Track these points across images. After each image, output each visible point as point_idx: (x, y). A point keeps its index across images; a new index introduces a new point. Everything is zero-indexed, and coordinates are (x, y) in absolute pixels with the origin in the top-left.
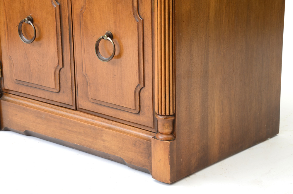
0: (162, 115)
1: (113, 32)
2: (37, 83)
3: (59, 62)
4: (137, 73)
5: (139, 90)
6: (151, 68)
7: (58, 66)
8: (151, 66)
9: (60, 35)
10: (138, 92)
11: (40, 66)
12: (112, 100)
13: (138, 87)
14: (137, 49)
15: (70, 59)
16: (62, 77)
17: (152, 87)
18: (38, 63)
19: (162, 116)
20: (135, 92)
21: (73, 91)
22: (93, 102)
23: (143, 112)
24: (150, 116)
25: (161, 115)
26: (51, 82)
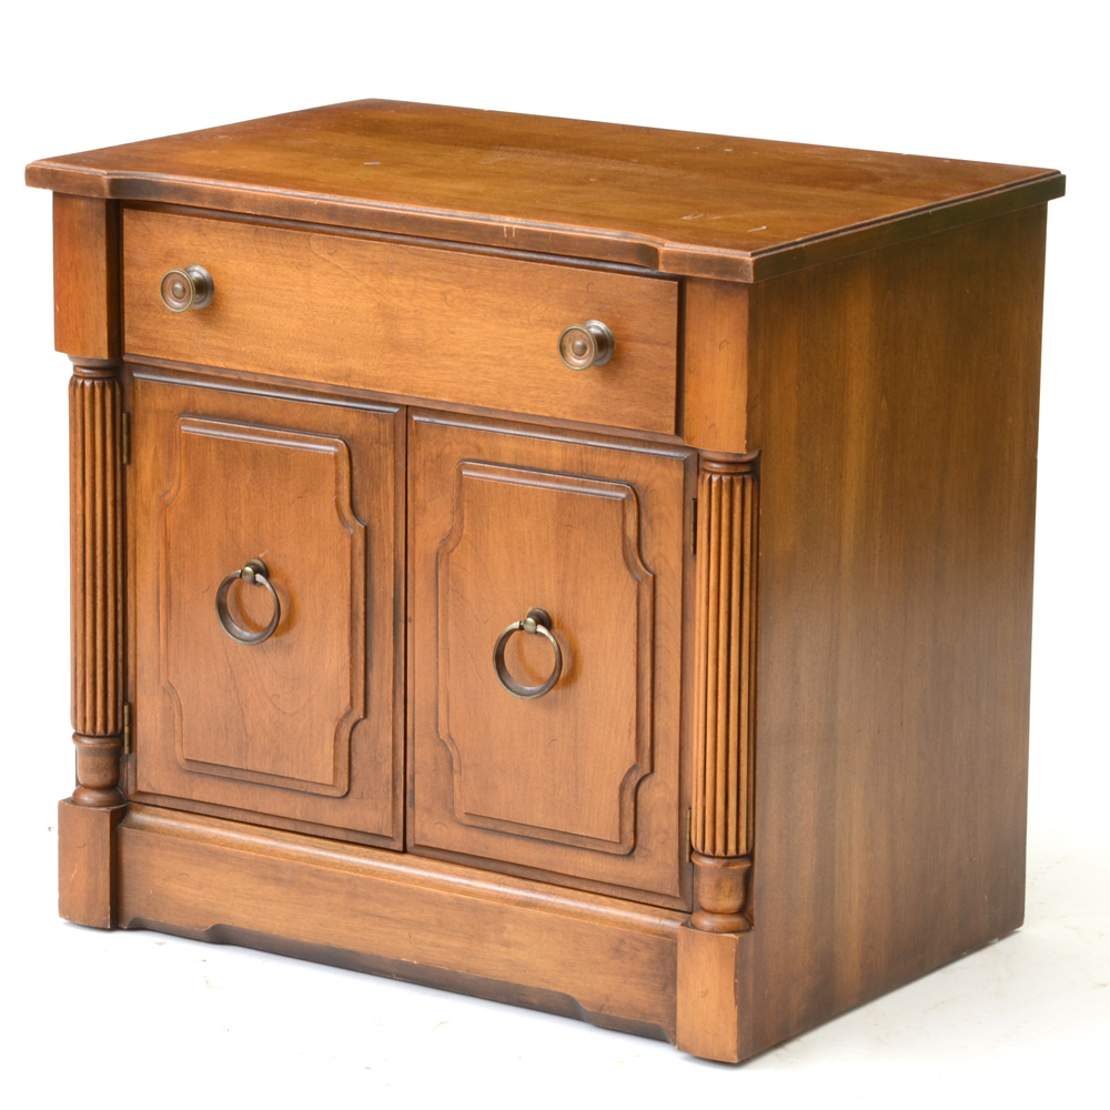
0: (716, 854)
1: (552, 609)
2: (267, 769)
3: (355, 702)
4: (630, 731)
5: (635, 783)
6: (678, 717)
7: (348, 713)
8: (678, 711)
9: (362, 617)
10: (633, 790)
11: (284, 713)
12: (540, 817)
13: (633, 775)
14: (632, 659)
15: (391, 692)
16: (361, 746)
17: (677, 772)
18: (275, 706)
19: (716, 860)
20: (622, 789)
21: (398, 791)
22: (472, 823)
23: (646, 849)
24: (670, 861)
25: (713, 857)
26: (321, 766)
